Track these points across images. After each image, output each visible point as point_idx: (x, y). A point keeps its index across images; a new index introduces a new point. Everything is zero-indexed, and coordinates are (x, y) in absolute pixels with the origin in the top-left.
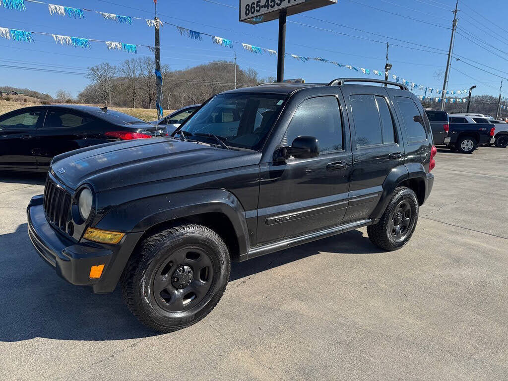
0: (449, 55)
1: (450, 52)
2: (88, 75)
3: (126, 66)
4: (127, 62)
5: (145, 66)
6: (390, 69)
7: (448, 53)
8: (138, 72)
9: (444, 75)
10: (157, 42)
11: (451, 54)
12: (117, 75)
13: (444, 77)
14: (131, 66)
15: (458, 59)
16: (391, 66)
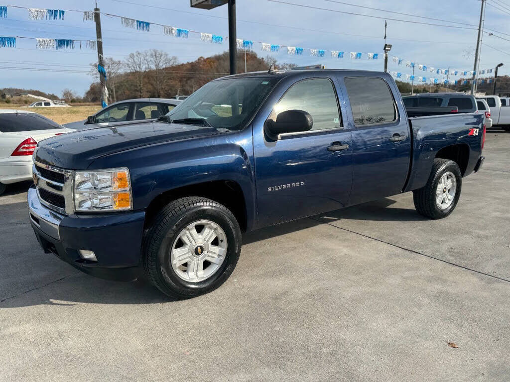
0: (479, 30)
1: (480, 26)
2: (90, 72)
3: (131, 60)
4: (132, 56)
5: (152, 59)
6: (389, 50)
7: (478, 28)
8: (144, 67)
9: (474, 53)
10: (99, 34)
11: (481, 29)
12: (121, 71)
13: (475, 55)
14: (136, 60)
15: (491, 34)
16: (390, 46)
